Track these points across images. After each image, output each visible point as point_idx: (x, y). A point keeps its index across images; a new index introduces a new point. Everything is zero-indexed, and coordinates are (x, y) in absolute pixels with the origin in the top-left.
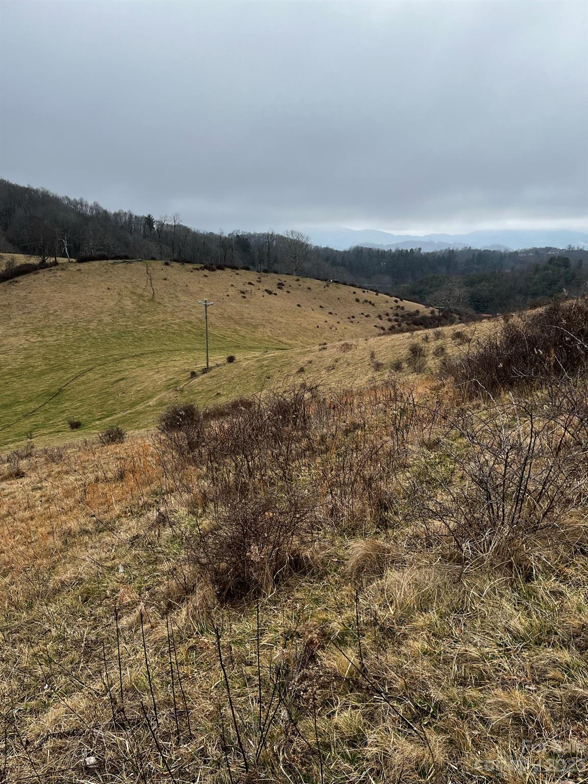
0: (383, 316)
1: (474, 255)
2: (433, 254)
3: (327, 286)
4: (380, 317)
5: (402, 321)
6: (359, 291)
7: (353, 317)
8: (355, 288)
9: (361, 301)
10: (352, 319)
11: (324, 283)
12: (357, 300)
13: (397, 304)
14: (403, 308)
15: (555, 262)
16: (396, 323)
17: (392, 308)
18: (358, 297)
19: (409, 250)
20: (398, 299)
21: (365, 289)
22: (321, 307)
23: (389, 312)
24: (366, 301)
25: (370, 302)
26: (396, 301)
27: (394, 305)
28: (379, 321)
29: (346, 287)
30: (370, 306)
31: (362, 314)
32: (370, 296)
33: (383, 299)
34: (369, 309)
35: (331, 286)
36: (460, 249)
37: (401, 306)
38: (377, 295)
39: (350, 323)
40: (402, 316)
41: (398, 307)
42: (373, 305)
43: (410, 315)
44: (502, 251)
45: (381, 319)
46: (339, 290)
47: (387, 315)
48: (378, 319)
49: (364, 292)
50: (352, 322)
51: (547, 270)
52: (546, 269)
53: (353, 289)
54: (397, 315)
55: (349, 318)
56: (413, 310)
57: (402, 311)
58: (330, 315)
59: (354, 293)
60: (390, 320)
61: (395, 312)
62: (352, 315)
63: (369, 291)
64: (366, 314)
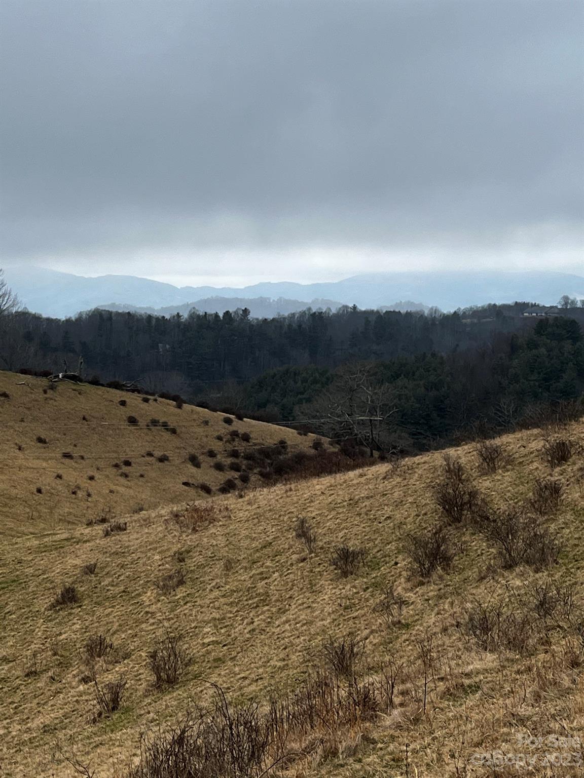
0: (201, 458)
1: (367, 322)
2: (276, 323)
3: (52, 388)
4: (194, 460)
5: (250, 468)
6: (133, 399)
7: (128, 463)
8: (124, 393)
9: (142, 423)
10: (125, 469)
11: (44, 382)
12: (132, 421)
13: (232, 428)
14: (246, 438)
15: (550, 330)
16: (236, 475)
17: (220, 438)
18: (133, 415)
19: (221, 315)
20: (232, 417)
21: (147, 393)
22: (40, 440)
23: (213, 448)
24: (155, 422)
25: (165, 425)
26: (228, 421)
27: (223, 429)
28: (193, 470)
29: (101, 390)
30: (167, 435)
31: (150, 454)
32: (163, 409)
33: (195, 416)
34: (165, 443)
35: (61, 387)
36: (334, 311)
37: (241, 431)
38: (179, 407)
39: (122, 480)
40: (248, 457)
41: (235, 434)
42: (174, 431)
43: (266, 453)
44: (426, 313)
45: (197, 465)
46: (82, 399)
47: (212, 454)
48: (190, 466)
49: (146, 400)
50: (126, 476)
51: (536, 346)
52: (532, 345)
53: (118, 395)
54: (235, 454)
55: (116, 466)
56: (271, 442)
57: (244, 444)
58: (67, 461)
59: (123, 403)
60: (219, 467)
61: (230, 447)
62: (123, 457)
63: (160, 399)
64: (158, 453)
